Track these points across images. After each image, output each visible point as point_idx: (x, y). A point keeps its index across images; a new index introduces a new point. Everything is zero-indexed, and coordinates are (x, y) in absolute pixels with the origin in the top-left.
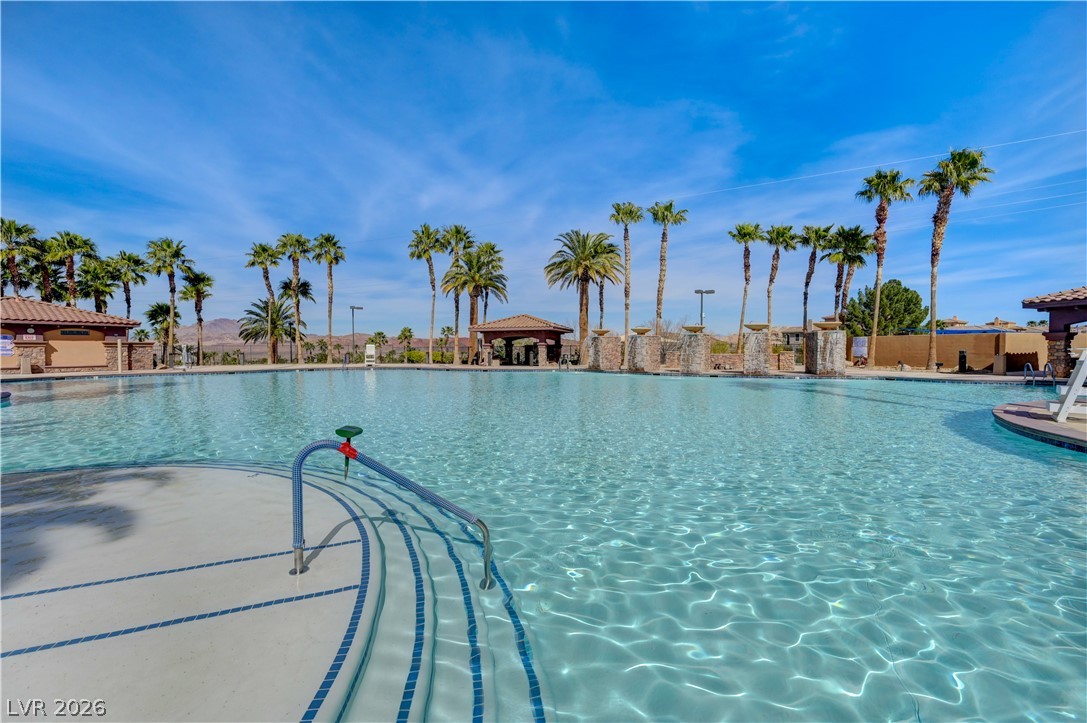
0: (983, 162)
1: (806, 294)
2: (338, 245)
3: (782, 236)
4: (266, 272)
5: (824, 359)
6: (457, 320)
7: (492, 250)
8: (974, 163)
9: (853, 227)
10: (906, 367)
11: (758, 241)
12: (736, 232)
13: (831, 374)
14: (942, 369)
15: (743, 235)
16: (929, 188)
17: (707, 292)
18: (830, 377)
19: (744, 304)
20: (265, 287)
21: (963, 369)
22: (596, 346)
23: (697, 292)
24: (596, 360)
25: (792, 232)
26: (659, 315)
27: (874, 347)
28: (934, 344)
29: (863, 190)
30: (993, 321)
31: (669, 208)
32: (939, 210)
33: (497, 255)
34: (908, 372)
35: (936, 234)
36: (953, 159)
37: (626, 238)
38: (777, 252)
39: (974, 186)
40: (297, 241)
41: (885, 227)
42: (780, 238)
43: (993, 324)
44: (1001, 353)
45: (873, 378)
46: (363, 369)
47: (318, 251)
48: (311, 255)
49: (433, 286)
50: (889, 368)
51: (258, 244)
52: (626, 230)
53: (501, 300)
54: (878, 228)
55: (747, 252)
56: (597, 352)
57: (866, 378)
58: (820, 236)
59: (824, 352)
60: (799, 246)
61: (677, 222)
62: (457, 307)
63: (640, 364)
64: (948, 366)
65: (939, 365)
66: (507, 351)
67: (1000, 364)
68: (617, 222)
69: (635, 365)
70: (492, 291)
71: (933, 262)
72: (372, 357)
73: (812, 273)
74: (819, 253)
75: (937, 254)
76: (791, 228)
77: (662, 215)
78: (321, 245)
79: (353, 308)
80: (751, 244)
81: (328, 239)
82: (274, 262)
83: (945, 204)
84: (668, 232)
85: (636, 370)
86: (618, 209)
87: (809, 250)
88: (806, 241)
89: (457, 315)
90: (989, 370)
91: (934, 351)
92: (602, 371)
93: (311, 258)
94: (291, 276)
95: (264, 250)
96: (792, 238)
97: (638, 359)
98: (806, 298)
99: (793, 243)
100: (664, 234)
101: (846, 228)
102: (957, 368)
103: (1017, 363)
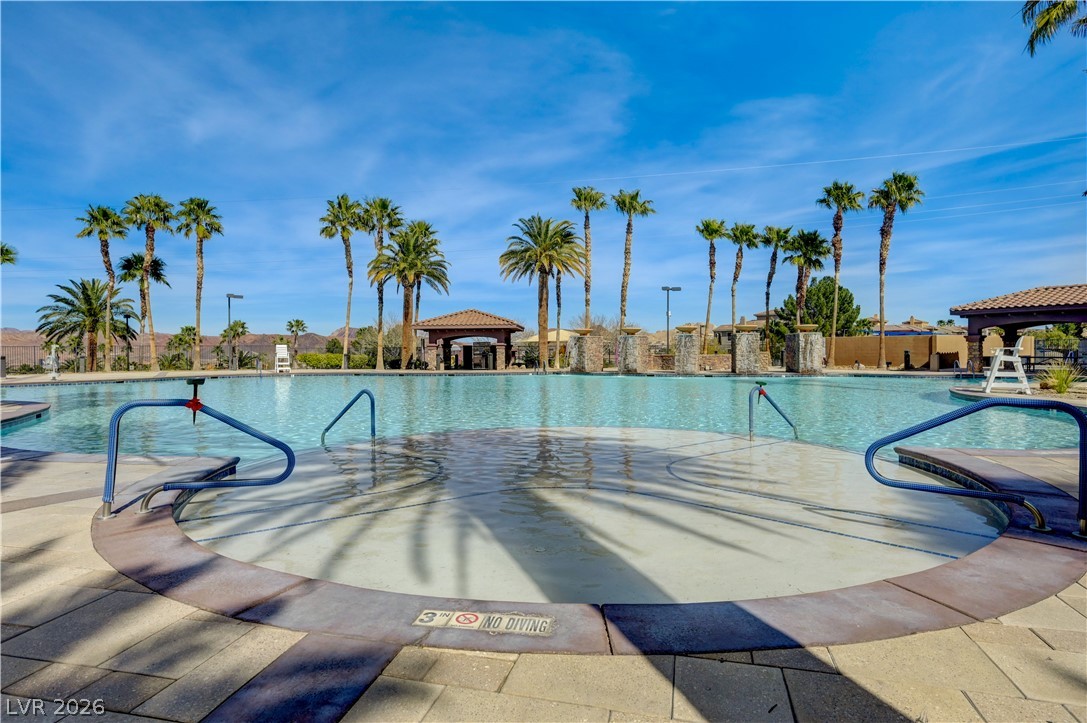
0: (917, 186)
1: (768, 294)
2: (212, 213)
3: (746, 234)
4: (105, 245)
5: (805, 359)
6: (381, 314)
7: (426, 230)
8: (910, 186)
9: (812, 231)
10: (862, 366)
11: (725, 239)
12: (702, 228)
13: (812, 372)
14: (891, 368)
15: (709, 230)
16: (877, 202)
17: (673, 289)
18: (810, 375)
19: (710, 303)
20: (103, 266)
21: (908, 367)
22: (580, 347)
23: (664, 289)
24: (580, 361)
25: (755, 231)
26: (623, 312)
27: (833, 347)
28: (883, 345)
29: (822, 198)
30: (909, 320)
31: (634, 197)
32: (885, 223)
33: (432, 237)
34: (863, 369)
35: (883, 246)
36: (895, 179)
37: (586, 226)
38: (740, 250)
39: (911, 206)
40: (157, 205)
41: (841, 234)
42: (744, 236)
43: (909, 323)
44: (934, 353)
45: (845, 375)
46: (274, 375)
47: (183, 220)
48: (173, 224)
49: (350, 272)
50: (846, 367)
51: (95, 207)
52: (587, 217)
53: (438, 291)
54: (836, 235)
55: (712, 248)
56: (581, 353)
57: (839, 375)
58: (782, 236)
59: (804, 352)
60: (761, 245)
61: (644, 212)
62: (381, 299)
63: (633, 366)
64: (895, 365)
65: (888, 364)
66: (444, 352)
67: (935, 362)
68: (579, 207)
69: (626, 366)
70: (428, 281)
71: (881, 271)
72: (282, 360)
73: (774, 273)
74: (781, 255)
75: (884, 263)
76: (753, 226)
77: (627, 204)
78: (189, 213)
79: (229, 297)
80: (717, 241)
81: (202, 205)
82: (120, 233)
83: (889, 218)
84: (633, 223)
85: (629, 372)
86: (579, 194)
87: (771, 249)
88: (767, 241)
89: (381, 309)
90: (927, 367)
91: (883, 351)
92: (588, 374)
93: (174, 230)
94: (142, 250)
95: (106, 215)
96: (755, 237)
97: (630, 360)
98: (768, 298)
99: (756, 241)
100: (629, 225)
101: (806, 232)
102: (903, 365)
103: (947, 361)
